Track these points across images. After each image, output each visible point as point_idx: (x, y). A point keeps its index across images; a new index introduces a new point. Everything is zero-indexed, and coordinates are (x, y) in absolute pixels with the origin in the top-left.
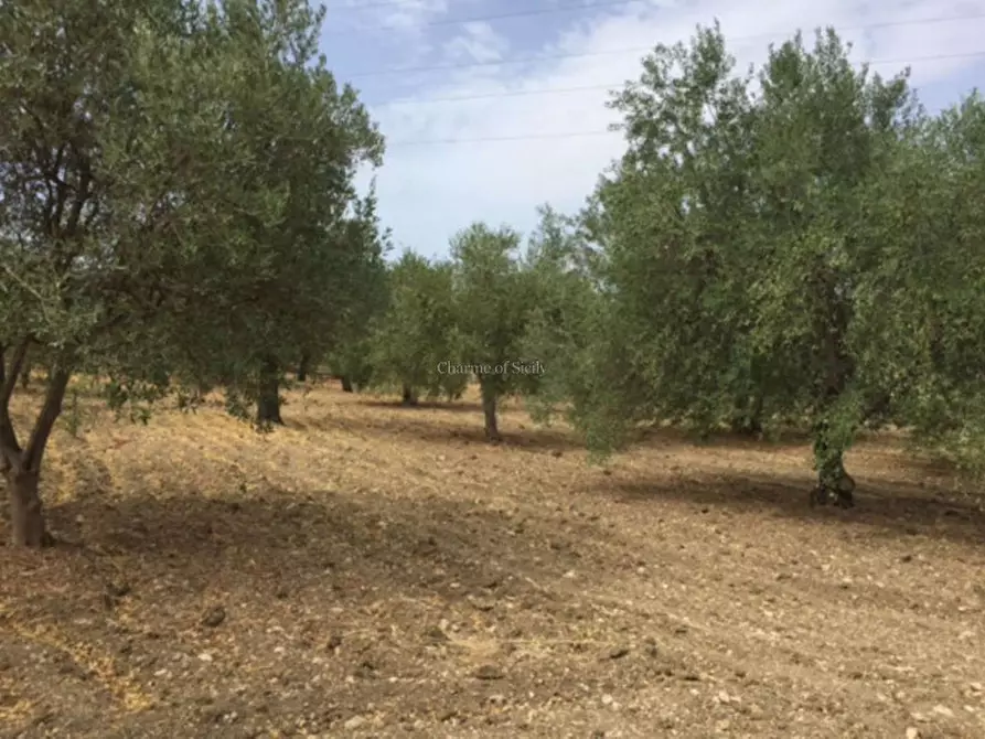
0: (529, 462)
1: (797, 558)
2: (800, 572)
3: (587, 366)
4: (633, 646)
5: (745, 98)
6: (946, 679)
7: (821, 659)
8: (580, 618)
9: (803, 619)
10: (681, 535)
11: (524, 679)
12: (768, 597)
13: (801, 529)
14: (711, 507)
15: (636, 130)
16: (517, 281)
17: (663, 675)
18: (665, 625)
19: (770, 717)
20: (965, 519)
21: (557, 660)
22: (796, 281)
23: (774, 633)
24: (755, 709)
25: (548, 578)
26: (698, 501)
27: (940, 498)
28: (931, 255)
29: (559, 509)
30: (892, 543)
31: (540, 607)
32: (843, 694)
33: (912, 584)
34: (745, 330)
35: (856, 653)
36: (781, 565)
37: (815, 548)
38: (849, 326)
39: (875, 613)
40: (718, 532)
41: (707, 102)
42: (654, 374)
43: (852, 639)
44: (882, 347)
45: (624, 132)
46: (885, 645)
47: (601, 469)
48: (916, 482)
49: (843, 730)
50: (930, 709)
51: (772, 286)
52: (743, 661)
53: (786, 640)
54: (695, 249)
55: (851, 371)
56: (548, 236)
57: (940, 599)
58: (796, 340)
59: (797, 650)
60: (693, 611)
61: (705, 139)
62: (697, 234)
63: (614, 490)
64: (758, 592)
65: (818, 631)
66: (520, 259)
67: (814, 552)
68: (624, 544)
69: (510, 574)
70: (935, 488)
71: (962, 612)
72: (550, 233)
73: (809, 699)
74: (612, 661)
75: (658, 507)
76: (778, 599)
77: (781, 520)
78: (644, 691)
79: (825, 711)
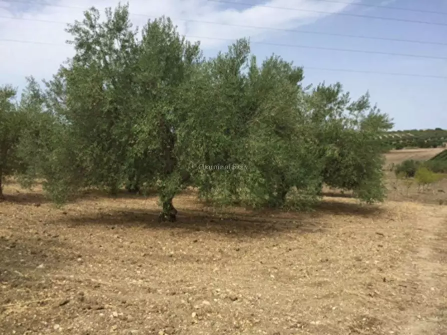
0: (20, 210)
1: (152, 246)
2: (153, 251)
3: (53, 160)
4: (72, 298)
5: (133, 40)
6: (208, 289)
7: (159, 289)
8: (44, 288)
9: (153, 272)
10: (100, 241)
11: (10, 325)
12: (139, 264)
13: (155, 233)
14: (116, 226)
15: (80, 46)
16: (15, 115)
17: (87, 310)
18: (90, 285)
19: (136, 319)
20: (217, 223)
21: (30, 312)
22: (153, 125)
23: (140, 281)
24: (129, 317)
25: (27, 270)
26: (110, 224)
27: (209, 215)
28: (206, 118)
29: (37, 233)
30: (190, 235)
31: (22, 285)
32: (168, 303)
33: (197, 251)
34: (131, 145)
35: (174, 284)
36: (145, 249)
37: (160, 240)
38: (175, 145)
39: (183, 265)
40: (118, 237)
41: (117, 38)
42: (89, 165)
43: (173, 278)
44: (187, 154)
45: (74, 45)
46: (186, 278)
47: (62, 211)
48: (201, 209)
49: (167, 319)
50: (201, 303)
51: (143, 126)
52: (125, 296)
53: (145, 283)
54: (108, 107)
55: (175, 164)
56: (32, 93)
57: (207, 256)
58: (154, 150)
59: (150, 286)
60: (104, 276)
61: (115, 56)
62: (110, 99)
63: (67, 221)
64: (134, 263)
65: (159, 277)
66: (17, 103)
67: (159, 242)
68: (71, 248)
69: (5, 270)
70: (207, 211)
71: (215, 261)
72: (33, 91)
73: (153, 308)
74: (60, 307)
75: (90, 228)
76: (143, 265)
77: (146, 230)
78: (76, 319)
79: (160, 312)
